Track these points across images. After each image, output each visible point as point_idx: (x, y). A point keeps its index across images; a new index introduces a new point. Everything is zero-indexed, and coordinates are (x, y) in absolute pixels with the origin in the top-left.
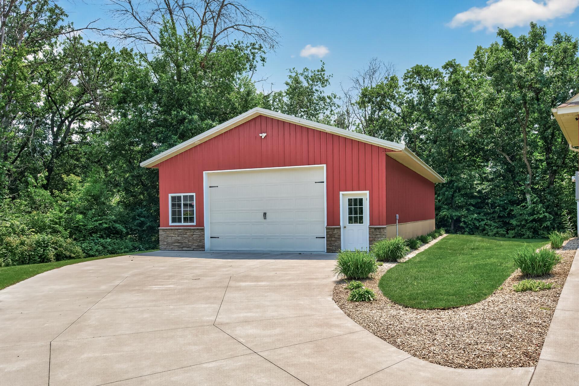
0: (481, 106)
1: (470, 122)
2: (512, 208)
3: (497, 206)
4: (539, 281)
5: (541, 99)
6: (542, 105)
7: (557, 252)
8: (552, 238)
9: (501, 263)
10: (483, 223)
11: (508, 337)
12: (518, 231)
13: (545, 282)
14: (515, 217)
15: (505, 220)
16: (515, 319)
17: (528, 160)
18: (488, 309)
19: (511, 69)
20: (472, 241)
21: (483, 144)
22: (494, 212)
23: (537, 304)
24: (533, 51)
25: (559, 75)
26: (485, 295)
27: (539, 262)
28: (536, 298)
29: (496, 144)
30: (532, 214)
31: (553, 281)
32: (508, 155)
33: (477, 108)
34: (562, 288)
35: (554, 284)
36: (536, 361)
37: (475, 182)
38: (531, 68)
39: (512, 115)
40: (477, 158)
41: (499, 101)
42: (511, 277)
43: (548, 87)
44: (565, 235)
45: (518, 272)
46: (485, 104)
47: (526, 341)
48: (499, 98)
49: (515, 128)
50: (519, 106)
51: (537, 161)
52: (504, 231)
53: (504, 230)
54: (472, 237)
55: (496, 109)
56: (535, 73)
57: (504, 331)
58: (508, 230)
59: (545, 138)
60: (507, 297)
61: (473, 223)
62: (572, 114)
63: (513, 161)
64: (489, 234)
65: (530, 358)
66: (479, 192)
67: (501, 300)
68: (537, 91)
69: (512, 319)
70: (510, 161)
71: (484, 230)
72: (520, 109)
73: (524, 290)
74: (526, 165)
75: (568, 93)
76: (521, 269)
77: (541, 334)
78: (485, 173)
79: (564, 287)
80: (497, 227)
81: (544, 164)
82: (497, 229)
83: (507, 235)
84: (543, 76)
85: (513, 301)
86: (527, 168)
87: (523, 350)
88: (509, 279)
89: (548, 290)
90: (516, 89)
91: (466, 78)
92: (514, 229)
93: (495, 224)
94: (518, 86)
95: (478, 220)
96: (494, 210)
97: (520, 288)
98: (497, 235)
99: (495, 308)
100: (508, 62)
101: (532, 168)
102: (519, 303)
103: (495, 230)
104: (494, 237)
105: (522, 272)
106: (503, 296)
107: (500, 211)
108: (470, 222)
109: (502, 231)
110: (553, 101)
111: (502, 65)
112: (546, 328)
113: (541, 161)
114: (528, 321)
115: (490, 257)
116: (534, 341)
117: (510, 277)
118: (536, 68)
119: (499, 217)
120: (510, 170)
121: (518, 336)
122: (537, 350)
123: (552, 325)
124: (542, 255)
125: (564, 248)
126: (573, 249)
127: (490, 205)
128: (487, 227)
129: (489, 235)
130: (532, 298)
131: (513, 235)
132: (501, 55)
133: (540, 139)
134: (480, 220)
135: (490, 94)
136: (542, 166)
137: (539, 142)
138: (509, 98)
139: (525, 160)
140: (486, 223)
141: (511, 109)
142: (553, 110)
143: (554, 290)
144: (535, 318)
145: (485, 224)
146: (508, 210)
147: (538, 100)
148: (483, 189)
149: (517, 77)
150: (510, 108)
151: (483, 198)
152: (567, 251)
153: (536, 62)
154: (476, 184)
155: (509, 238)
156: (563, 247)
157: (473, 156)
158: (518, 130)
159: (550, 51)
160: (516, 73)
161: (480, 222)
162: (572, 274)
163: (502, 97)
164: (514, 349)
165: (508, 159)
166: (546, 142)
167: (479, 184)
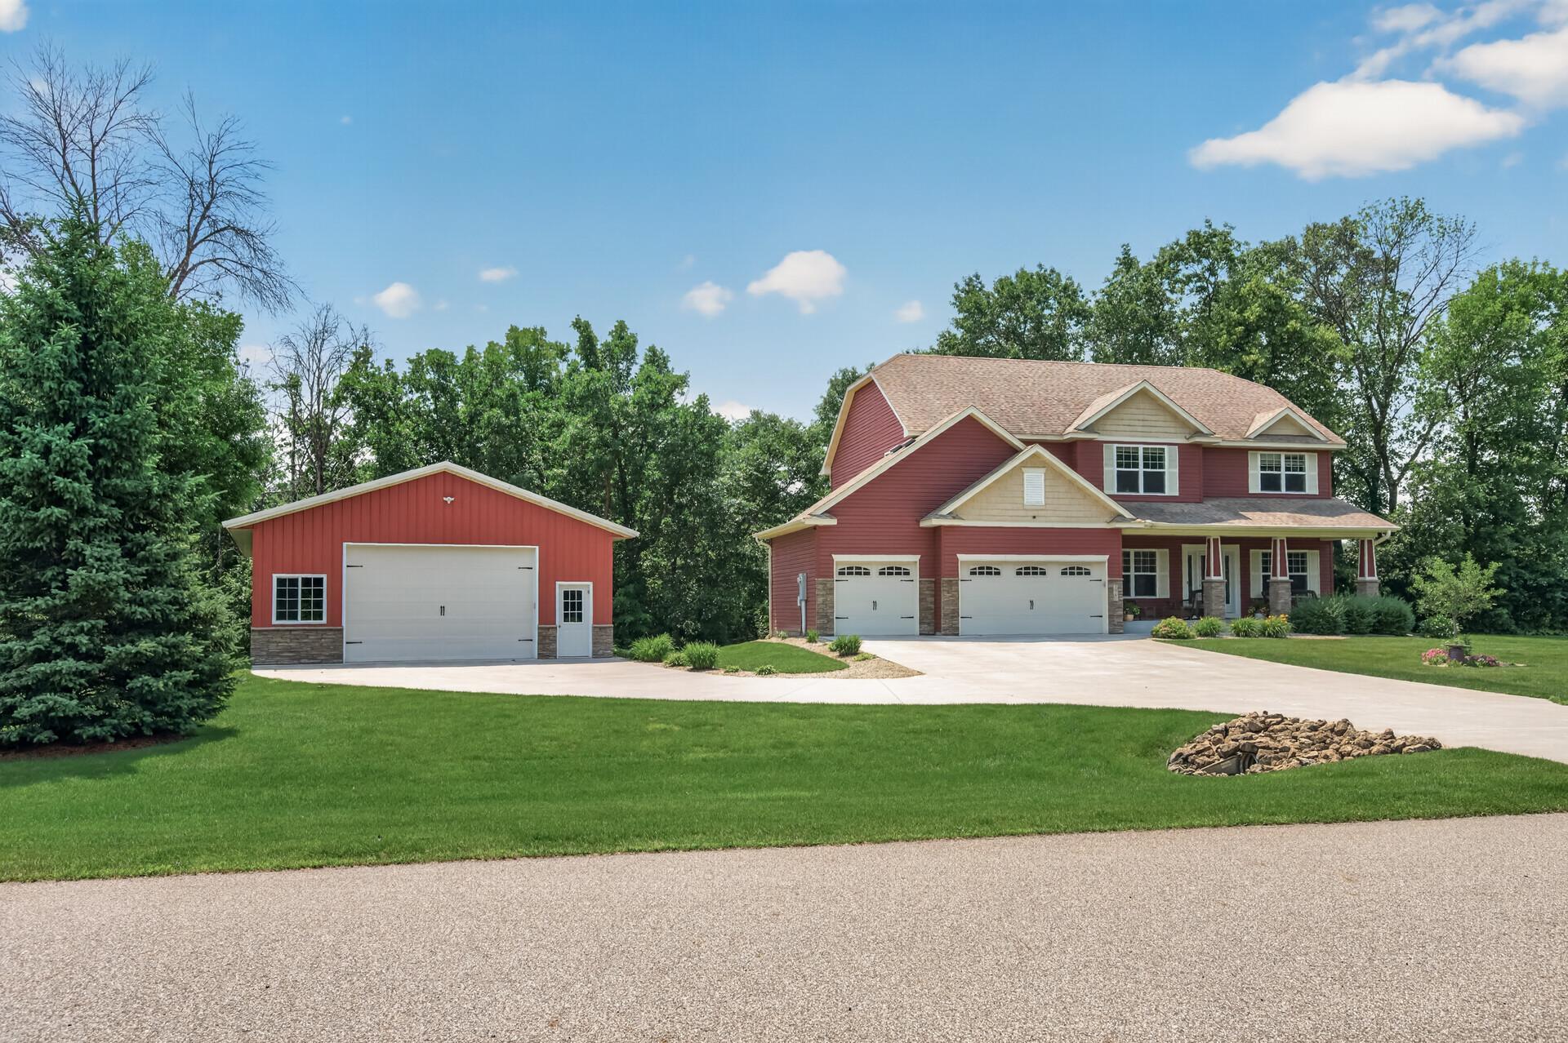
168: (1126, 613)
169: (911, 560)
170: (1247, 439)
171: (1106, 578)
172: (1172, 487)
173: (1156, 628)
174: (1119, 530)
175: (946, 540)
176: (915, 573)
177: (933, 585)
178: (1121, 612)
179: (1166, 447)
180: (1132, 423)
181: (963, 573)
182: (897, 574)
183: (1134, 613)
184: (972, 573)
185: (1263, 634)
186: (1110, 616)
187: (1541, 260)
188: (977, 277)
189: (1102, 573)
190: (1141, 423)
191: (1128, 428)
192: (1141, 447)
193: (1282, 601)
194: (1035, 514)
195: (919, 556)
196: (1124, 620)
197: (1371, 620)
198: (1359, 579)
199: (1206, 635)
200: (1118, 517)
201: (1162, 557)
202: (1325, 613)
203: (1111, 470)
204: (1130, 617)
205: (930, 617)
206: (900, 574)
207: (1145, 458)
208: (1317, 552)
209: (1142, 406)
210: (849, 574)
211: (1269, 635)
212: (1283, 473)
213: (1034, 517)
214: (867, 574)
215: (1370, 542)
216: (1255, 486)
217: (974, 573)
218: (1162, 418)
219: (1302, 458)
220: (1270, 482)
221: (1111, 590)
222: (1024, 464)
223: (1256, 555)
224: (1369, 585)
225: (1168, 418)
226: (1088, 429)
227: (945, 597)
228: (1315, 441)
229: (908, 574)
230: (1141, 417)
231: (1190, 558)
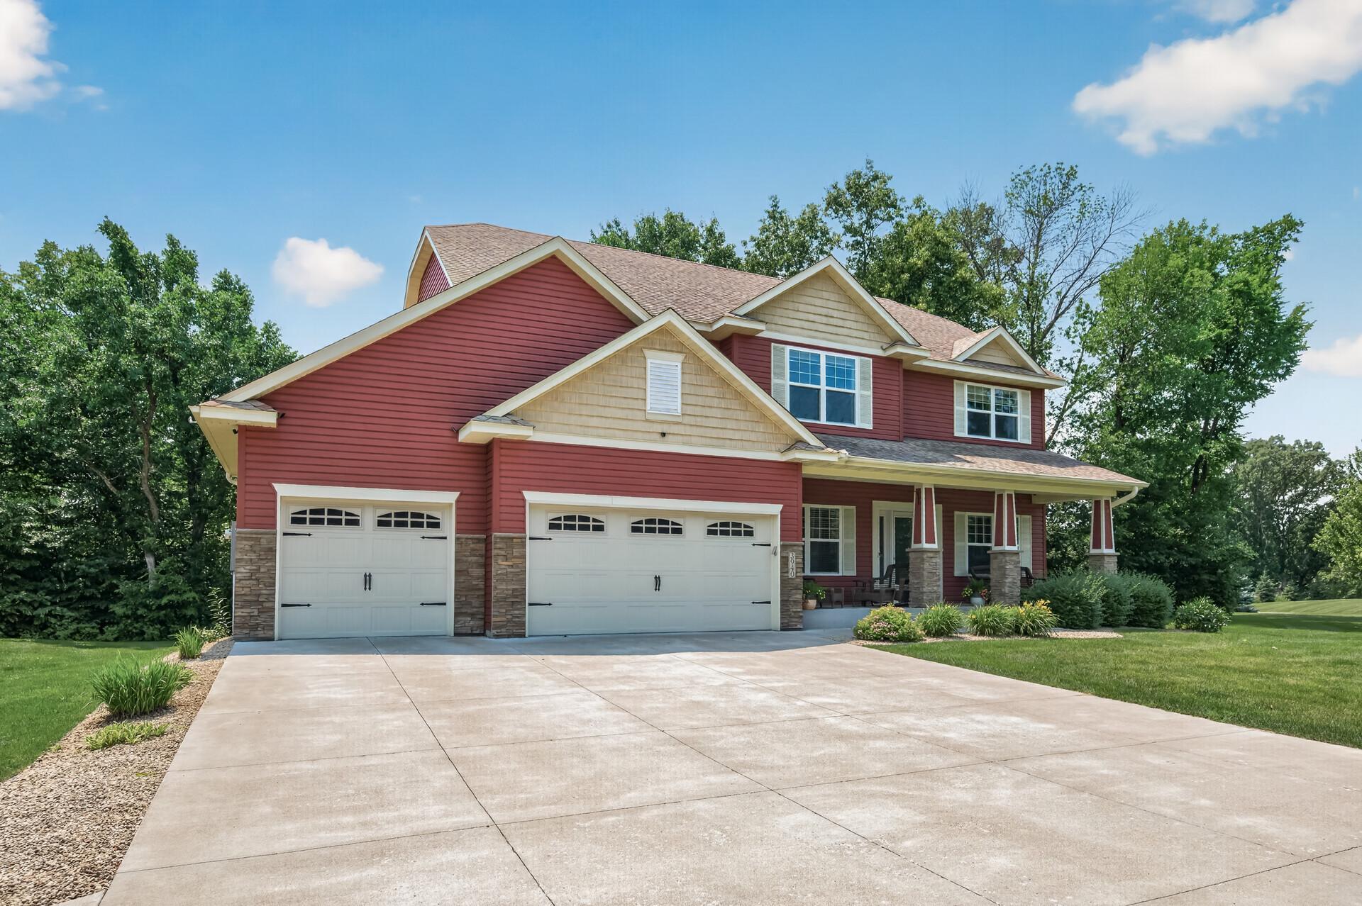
0: (49, 366)
1: (18, 395)
2: (115, 582)
3: (79, 577)
4: (142, 723)
5: (181, 380)
6: (183, 393)
7: (190, 664)
8: (182, 640)
9: (68, 696)
10: (42, 612)
11: (55, 845)
12: (126, 626)
13: (155, 723)
14: (121, 599)
15: (97, 604)
16: (78, 806)
17: (152, 491)
18: (17, 796)
19: (122, 310)
20: (9, 652)
21: (49, 446)
22: (70, 590)
23: (131, 768)
24: (170, 289)
25: (217, 345)
26: (16, 767)
27: (146, 687)
28: (131, 757)
29: (82, 450)
30: (158, 594)
31: (171, 720)
32: (110, 475)
33: (37, 368)
34: (187, 730)
35: (171, 726)
36: (109, 879)
37: (27, 525)
38: (164, 319)
39: (122, 398)
40: (36, 472)
41: (90, 366)
42: (86, 721)
43: (197, 363)
44: (211, 633)
45: (102, 710)
46: (59, 363)
47: (94, 844)
48: (92, 360)
49: (126, 426)
50: (137, 386)
51: (170, 493)
52: (93, 628)
53: (94, 624)
54: (13, 644)
55: (85, 380)
56: (173, 331)
57: (48, 834)
58: (103, 624)
59: (188, 454)
60: (68, 764)
61: (18, 611)
62: (228, 421)
63: (119, 489)
64: (58, 633)
65: (98, 875)
66: (39, 546)
67: (53, 771)
68: (175, 366)
69: (71, 806)
70: (112, 489)
71: (44, 626)
72: (139, 390)
73: (107, 745)
74: (147, 500)
75: (232, 382)
76: (107, 702)
77: (128, 825)
78: (54, 507)
79: (191, 728)
80: (76, 619)
81: (185, 500)
82: (78, 623)
83: (100, 637)
84: (187, 340)
85: (81, 770)
86: (149, 506)
87: (83, 865)
88: (80, 727)
89: (158, 739)
90: (129, 350)
91: (12, 298)
92: (118, 623)
93: (73, 614)
94: (135, 346)
95: (30, 604)
96: (70, 584)
97: (100, 742)
98: (77, 636)
99: (36, 791)
100: (117, 296)
101: (159, 507)
102: (90, 773)
103: (73, 627)
104: (69, 641)
105: (110, 709)
106: (59, 763)
107: (86, 586)
108: (8, 610)
109: (88, 628)
110: (204, 390)
111: (102, 295)
112: (141, 810)
113: (179, 496)
114: (106, 803)
115: (45, 684)
116: (112, 842)
117: (83, 722)
118: (173, 322)
119: (83, 598)
120: (111, 505)
121: (78, 839)
122: (114, 857)
123: (155, 803)
124: (152, 673)
125: (205, 657)
126: (220, 658)
127: (63, 575)
128: (53, 620)
129: (56, 638)
130: (124, 757)
131: (115, 636)
132: (100, 276)
133: (178, 453)
134: (36, 605)
135: (72, 347)
136: (181, 504)
137: (176, 459)
138: (114, 364)
139: (145, 488)
140: (50, 612)
141: (119, 387)
142: (194, 409)
143: (170, 736)
144: (122, 795)
145: (50, 614)
146: (104, 585)
147: (176, 381)
148: (46, 540)
149: (134, 327)
150: (116, 383)
151: (45, 559)
152: (206, 663)
153: (175, 312)
154: (29, 529)
155: (107, 641)
156: (201, 654)
157: (24, 469)
158: (133, 431)
159: (202, 300)
160: (132, 319)
161: (35, 609)
162: (210, 703)
163: (100, 358)
164: (66, 867)
165: (108, 484)
166: (190, 461)
167: (38, 529)
168: (807, 596)
169: (443, 500)
170: (954, 362)
171: (777, 542)
172: (863, 419)
173: (864, 622)
174: (796, 466)
175: (502, 466)
176: (449, 526)
177: (482, 546)
178: (799, 597)
179: (857, 358)
180: (811, 317)
181: (536, 525)
182: (414, 525)
183: (817, 597)
184: (552, 526)
185: (1017, 631)
186: (784, 602)
187: (1211, 224)
188: (617, 224)
189: (772, 533)
190: (824, 320)
191: (806, 325)
192: (823, 354)
193: (1009, 580)
194: (665, 429)
195: (456, 495)
196: (804, 608)
197: (1128, 607)
198: (1093, 551)
199: (938, 634)
200: (798, 443)
201: (845, 516)
202: (1081, 596)
203: (783, 381)
204: (812, 603)
205: (476, 602)
206: (420, 525)
207: (829, 370)
208: (1029, 517)
209: (825, 295)
210: (313, 522)
211: (1026, 633)
212: (993, 413)
213: (664, 435)
214: (353, 522)
215: (1107, 502)
216: (961, 428)
217: (558, 527)
218: (852, 317)
219: (1013, 395)
220: (978, 423)
221: (784, 561)
222: (646, 341)
223: (963, 519)
224: (1107, 559)
225: (861, 318)
226: (749, 316)
227: (500, 566)
228: (1032, 374)
229: (436, 525)
230: (824, 311)
231: (881, 519)
